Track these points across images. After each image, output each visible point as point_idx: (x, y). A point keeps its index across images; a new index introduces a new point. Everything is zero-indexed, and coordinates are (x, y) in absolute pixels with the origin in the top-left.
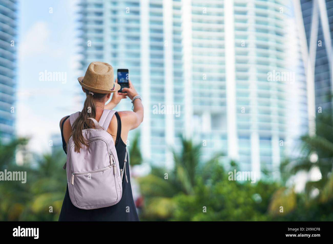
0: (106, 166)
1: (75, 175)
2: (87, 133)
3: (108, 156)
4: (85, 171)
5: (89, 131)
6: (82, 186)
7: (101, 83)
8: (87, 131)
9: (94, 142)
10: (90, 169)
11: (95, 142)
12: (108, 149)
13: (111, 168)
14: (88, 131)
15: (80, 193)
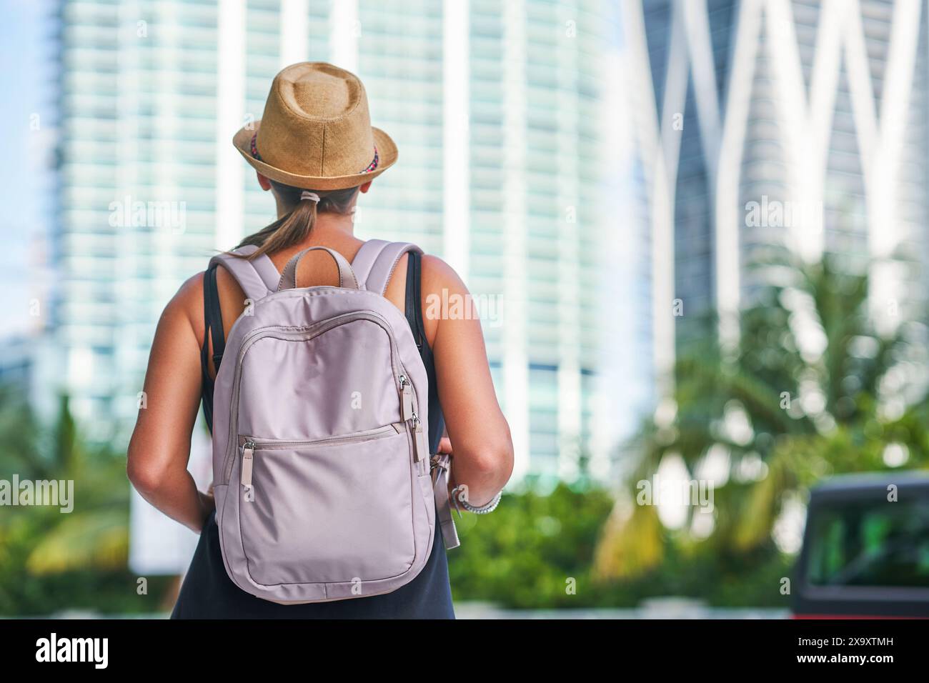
0: (381, 423)
1: (258, 447)
2: (312, 300)
3: (392, 390)
4: (296, 435)
5: (318, 294)
6: (281, 497)
7: (341, 150)
8: (308, 295)
9: (338, 330)
10: (317, 431)
11: (343, 329)
12: (394, 360)
13: (400, 434)
14: (315, 294)
15: (270, 525)
